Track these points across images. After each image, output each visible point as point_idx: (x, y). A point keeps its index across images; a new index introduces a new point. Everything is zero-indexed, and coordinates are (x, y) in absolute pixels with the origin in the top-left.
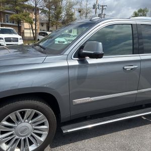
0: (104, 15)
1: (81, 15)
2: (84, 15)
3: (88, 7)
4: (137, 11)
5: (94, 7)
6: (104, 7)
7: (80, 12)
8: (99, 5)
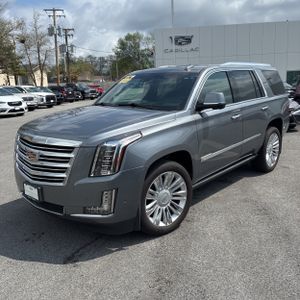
0: (72, 46)
1: (27, 48)
2: (34, 48)
3: (39, 32)
4: (123, 38)
5: (51, 31)
6: (70, 33)
7: (23, 42)
8: (59, 29)
